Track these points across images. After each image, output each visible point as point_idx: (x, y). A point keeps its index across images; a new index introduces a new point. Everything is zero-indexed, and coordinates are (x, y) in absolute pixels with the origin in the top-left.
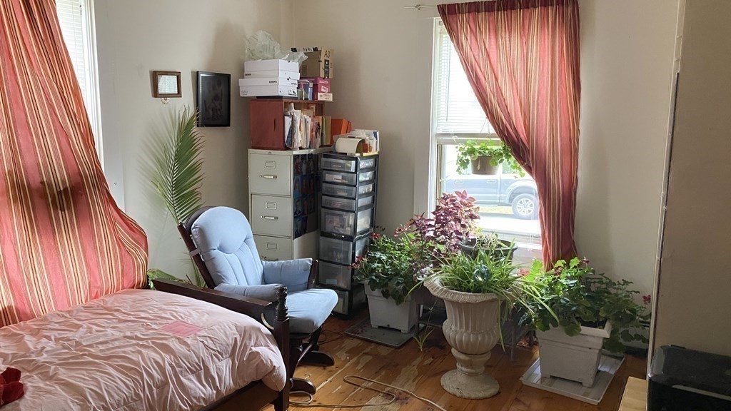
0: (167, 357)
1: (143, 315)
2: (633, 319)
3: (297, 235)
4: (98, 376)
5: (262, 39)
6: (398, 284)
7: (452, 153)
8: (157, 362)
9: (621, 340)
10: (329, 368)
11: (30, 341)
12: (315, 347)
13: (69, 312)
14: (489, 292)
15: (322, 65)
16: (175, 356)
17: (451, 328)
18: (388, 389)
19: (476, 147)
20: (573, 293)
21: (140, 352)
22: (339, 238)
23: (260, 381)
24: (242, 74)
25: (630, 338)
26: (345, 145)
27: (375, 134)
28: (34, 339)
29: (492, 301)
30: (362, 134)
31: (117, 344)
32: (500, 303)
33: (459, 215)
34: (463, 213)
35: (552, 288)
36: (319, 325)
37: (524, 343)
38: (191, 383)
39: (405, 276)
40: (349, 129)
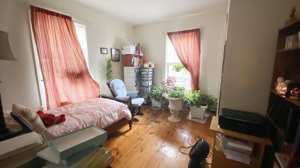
0: (102, 112)
1: (97, 103)
2: (213, 104)
3: (135, 86)
4: (84, 117)
5: (126, 41)
6: (158, 97)
7: (171, 67)
8: (99, 113)
9: (210, 109)
10: (142, 116)
11: (69, 109)
12: (139, 111)
13: (80, 102)
14: (179, 98)
15: (141, 47)
16: (104, 112)
17: (170, 106)
18: (155, 120)
19: (176, 66)
20: (199, 98)
21: (95, 111)
22: (145, 87)
23: (125, 118)
24: (122, 49)
25: (212, 108)
26: (146, 65)
27: (153, 63)
28: (70, 108)
29: (180, 100)
30: (150, 63)
31: (90, 109)
32: (181, 100)
33: (172, 81)
34: (173, 81)
35: (194, 97)
36: (139, 106)
37: (187, 110)
38: (108, 118)
39: (160, 95)
40: (147, 62)
